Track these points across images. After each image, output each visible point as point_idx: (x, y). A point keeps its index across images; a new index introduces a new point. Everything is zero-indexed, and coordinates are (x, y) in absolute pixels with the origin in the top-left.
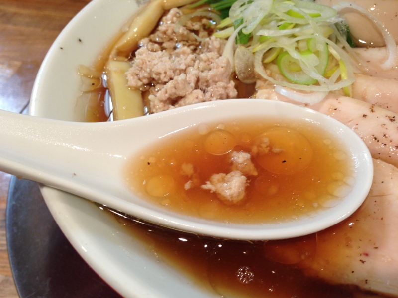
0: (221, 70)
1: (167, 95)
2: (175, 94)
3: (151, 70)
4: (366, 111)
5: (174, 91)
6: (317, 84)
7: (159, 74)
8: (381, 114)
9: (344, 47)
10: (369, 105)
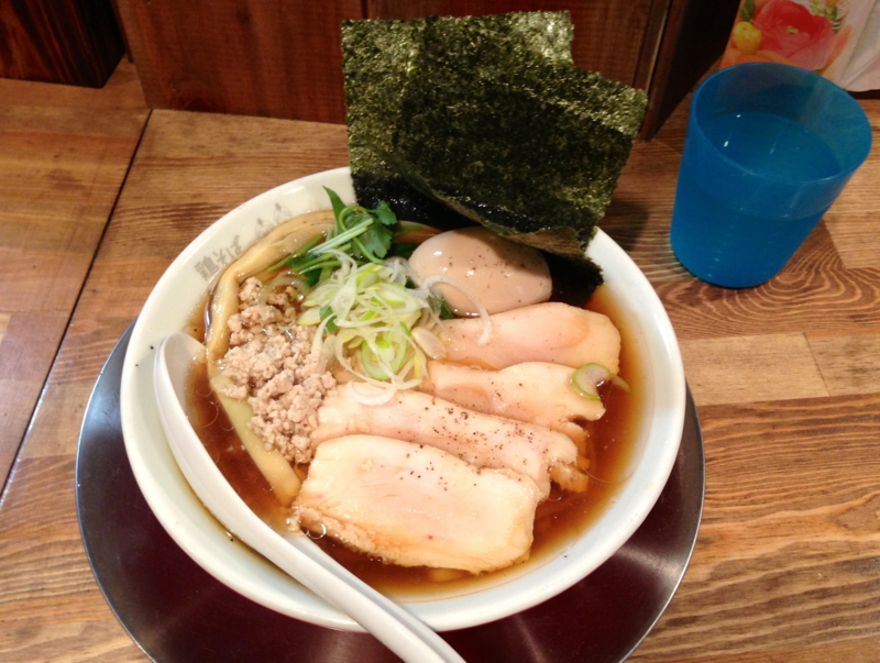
0: (314, 365)
1: (269, 394)
2: (276, 391)
3: (251, 369)
4: (429, 404)
5: (275, 389)
6: (389, 381)
7: (260, 372)
8: (442, 406)
9: (436, 324)
10: (430, 397)
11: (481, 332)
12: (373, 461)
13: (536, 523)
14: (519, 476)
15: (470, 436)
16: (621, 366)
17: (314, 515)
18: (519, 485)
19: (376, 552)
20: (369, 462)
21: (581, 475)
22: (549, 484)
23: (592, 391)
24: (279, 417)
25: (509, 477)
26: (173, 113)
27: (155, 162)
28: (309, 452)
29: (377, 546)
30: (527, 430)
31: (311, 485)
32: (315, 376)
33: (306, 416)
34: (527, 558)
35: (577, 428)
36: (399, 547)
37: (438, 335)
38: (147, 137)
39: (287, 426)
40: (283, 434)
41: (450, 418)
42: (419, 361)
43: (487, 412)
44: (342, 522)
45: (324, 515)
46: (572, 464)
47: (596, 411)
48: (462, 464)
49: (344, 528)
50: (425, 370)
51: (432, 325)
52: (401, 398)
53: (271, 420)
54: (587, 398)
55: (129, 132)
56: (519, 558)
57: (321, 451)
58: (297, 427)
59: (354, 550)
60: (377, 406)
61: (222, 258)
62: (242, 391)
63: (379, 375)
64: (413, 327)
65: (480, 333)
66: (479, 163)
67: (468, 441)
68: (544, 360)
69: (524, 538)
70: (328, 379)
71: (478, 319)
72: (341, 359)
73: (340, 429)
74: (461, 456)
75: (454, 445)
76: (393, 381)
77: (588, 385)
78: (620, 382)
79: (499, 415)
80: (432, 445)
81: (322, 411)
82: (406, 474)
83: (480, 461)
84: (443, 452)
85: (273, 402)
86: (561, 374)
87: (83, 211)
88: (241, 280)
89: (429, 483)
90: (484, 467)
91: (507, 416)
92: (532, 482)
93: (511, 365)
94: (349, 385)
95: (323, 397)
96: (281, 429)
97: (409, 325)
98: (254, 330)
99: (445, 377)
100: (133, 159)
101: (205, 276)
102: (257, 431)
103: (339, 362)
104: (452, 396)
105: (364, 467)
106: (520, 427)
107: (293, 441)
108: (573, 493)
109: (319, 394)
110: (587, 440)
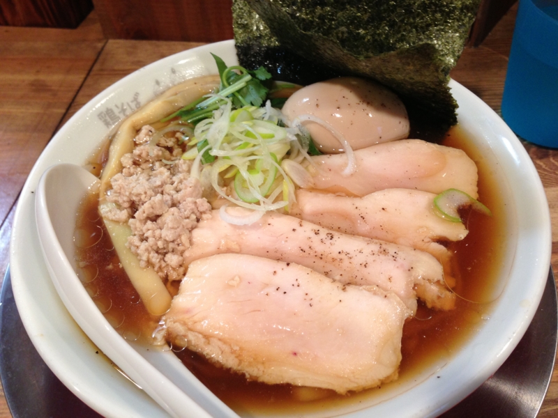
0: (189, 190)
1: (145, 215)
2: (152, 213)
4: (296, 225)
5: (151, 210)
6: (258, 203)
7: (139, 195)
8: (308, 228)
9: (305, 158)
10: (298, 220)
11: (346, 165)
12: (240, 277)
13: (405, 340)
14: (385, 293)
15: (335, 255)
16: (479, 192)
17: (179, 329)
18: (385, 301)
19: (239, 368)
20: (237, 278)
21: (449, 294)
22: (416, 302)
23: (453, 213)
24: (154, 237)
25: (375, 294)
26: (122, 42)
27: (105, 73)
28: (182, 270)
29: (240, 362)
30: (392, 249)
31: (181, 301)
32: (189, 199)
33: (180, 236)
34: (396, 377)
35: (441, 248)
36: (263, 363)
37: (306, 168)
38: (101, 57)
39: (160, 244)
40: (157, 252)
41: (316, 239)
42: (287, 188)
43: (352, 233)
44: (207, 337)
45: (190, 330)
46: (438, 282)
47: (459, 232)
48: (327, 281)
49: (209, 343)
50: (293, 196)
51: (301, 158)
52: (270, 220)
53: (146, 239)
54: (448, 220)
55: (89, 54)
56: (388, 377)
57: (193, 269)
58: (171, 246)
59: (218, 366)
60: (245, 227)
61: (123, 111)
62: (124, 214)
63: (249, 198)
64: (283, 159)
65: (344, 166)
66: (344, 29)
67: (334, 260)
68: (405, 187)
69: (393, 357)
70: (203, 204)
71: (343, 155)
72: (216, 187)
73: (212, 248)
74: (326, 274)
75: (320, 263)
76: (262, 203)
77: (449, 208)
78: (480, 207)
79: (364, 236)
80: (298, 263)
81: (196, 233)
82: (272, 290)
83: (346, 278)
84: (309, 270)
85: (149, 222)
86: (422, 199)
87: (49, 106)
88: (138, 128)
89: (294, 300)
90: (349, 284)
91: (370, 237)
92: (398, 299)
93: (374, 192)
94: (222, 209)
95: (198, 220)
96: (155, 248)
97: (279, 157)
98: (144, 166)
99: (311, 203)
100: (90, 70)
101: (107, 124)
102: (133, 249)
103: (215, 191)
104: (318, 219)
105: (232, 283)
106: (384, 246)
107: (166, 259)
108: (441, 311)
109: (194, 217)
110: (451, 259)
